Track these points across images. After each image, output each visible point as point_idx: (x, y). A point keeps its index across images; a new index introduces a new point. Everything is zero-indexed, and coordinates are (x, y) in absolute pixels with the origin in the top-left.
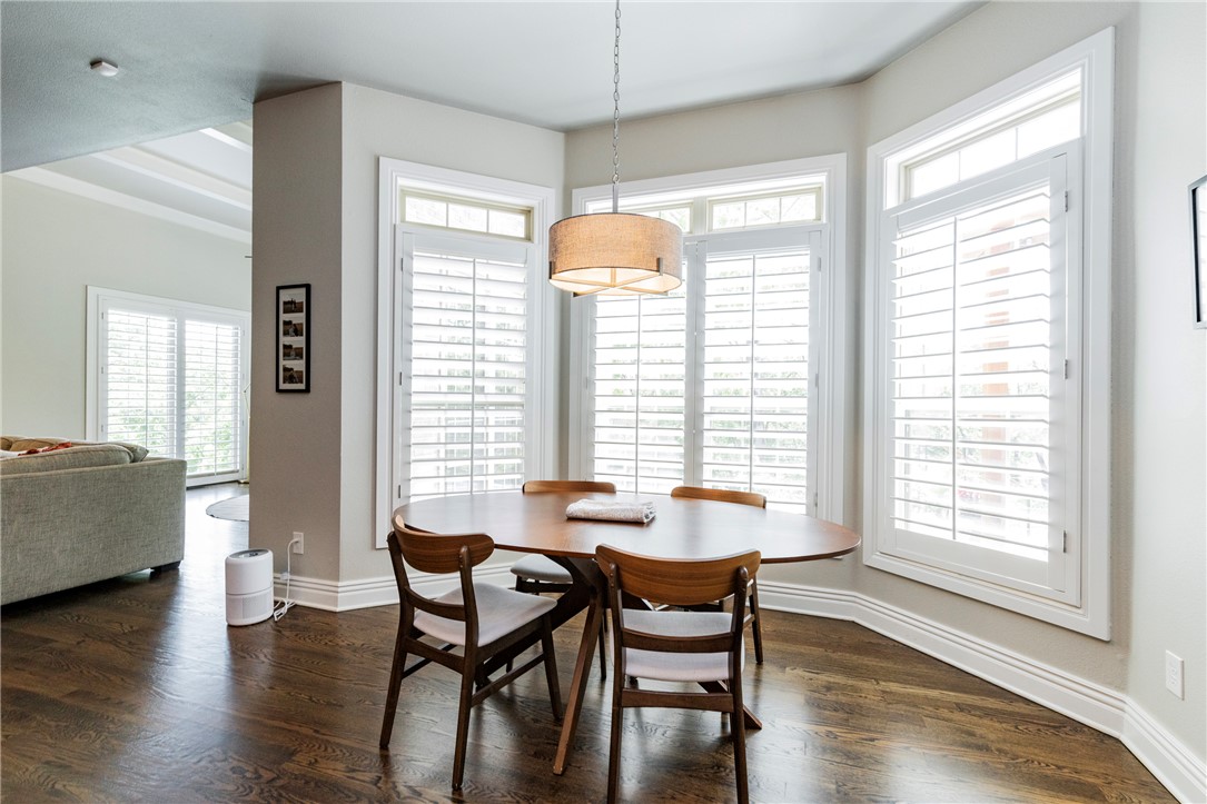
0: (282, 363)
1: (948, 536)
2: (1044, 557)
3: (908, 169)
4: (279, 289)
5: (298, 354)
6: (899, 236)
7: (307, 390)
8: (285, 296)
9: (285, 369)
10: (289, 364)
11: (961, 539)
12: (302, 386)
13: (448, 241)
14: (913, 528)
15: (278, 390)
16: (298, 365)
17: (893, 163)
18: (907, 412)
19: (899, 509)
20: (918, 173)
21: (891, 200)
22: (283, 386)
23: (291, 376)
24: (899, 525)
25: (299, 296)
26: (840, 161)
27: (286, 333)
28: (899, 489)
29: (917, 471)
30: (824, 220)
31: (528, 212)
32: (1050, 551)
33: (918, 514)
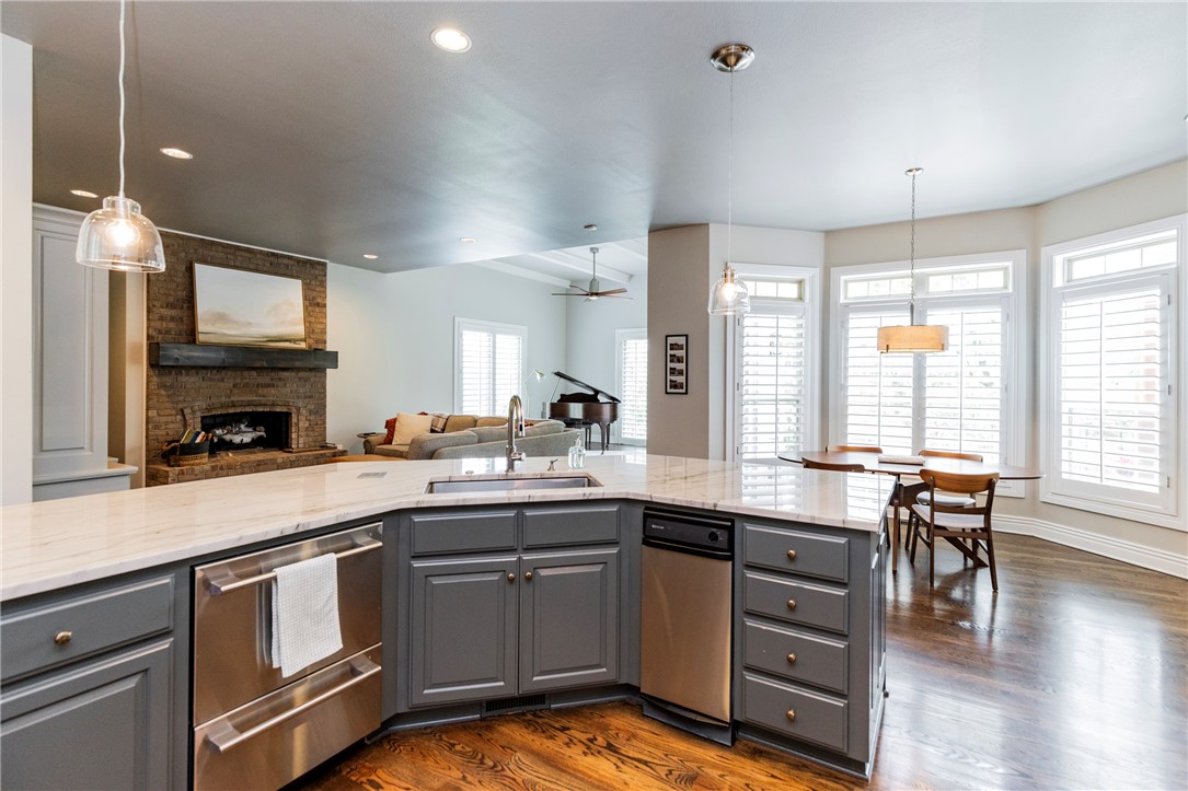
0: (669, 377)
1: (1098, 481)
2: (1156, 490)
3: (1070, 261)
4: (667, 336)
5: (681, 373)
6: (1064, 305)
7: (686, 393)
8: (671, 340)
9: (671, 381)
10: (674, 378)
11: (1105, 483)
12: (684, 391)
13: (763, 305)
14: (1074, 478)
15: (667, 393)
16: (681, 379)
17: (1059, 260)
18: (1070, 409)
19: (1065, 467)
20: (1076, 265)
21: (1058, 281)
22: (669, 390)
23: (675, 385)
24: (1064, 476)
25: (682, 341)
26: (1022, 255)
27: (672, 361)
28: (1065, 455)
29: (1076, 444)
30: (1011, 290)
31: (800, 282)
32: (1160, 487)
33: (1076, 468)
